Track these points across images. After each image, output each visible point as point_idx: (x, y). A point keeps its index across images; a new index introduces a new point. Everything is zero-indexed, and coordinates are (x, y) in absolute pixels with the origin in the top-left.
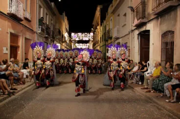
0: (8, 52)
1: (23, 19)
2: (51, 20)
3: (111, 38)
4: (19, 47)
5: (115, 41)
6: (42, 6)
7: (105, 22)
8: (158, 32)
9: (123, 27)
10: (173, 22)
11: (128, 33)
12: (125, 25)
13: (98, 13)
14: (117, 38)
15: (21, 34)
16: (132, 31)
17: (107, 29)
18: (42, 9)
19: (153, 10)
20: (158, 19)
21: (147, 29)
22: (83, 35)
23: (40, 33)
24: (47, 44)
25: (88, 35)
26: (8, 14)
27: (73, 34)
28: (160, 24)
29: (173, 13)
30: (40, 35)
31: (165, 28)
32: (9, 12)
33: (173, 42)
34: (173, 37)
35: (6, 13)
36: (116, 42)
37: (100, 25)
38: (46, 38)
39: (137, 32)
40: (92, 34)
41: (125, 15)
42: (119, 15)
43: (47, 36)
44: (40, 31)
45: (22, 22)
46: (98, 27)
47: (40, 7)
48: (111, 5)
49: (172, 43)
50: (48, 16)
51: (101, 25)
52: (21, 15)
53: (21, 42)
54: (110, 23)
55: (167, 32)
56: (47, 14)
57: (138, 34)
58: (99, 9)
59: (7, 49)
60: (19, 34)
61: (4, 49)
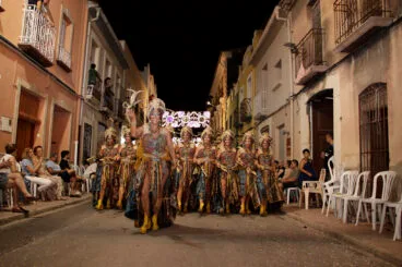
0: (13, 129)
1: (52, 61)
2: (118, 78)
3: (248, 119)
4: (39, 123)
5: (257, 125)
6: (98, 43)
7: (236, 87)
8: (352, 90)
9: (274, 90)
10: (382, 63)
11: (284, 102)
12: (279, 85)
13: (222, 70)
14: (262, 118)
15: (46, 96)
16: (295, 96)
17: (241, 100)
18: (97, 51)
19: (337, 42)
20: (350, 62)
21: (328, 87)
22: (189, 115)
23: (89, 101)
25: (200, 116)
26: (20, 46)
28: (355, 72)
29: (381, 44)
30: (90, 105)
31: (366, 79)
32: (21, 42)
33: (386, 109)
34: (384, 97)
35: (16, 45)
36: (261, 127)
37: (225, 95)
38: (103, 113)
39: (305, 98)
40: (207, 114)
41: (279, 65)
42: (265, 68)
43: (105, 109)
44: (90, 96)
45: (48, 69)
46: (222, 100)
47: (94, 45)
48: (249, 49)
49: (384, 111)
50: (110, 67)
51: (228, 94)
52: (48, 52)
53: (45, 114)
54: (247, 88)
55: (369, 87)
56: (107, 63)
57: (308, 103)
58: (223, 59)
59: (10, 123)
60: (41, 94)
61: (5, 121)
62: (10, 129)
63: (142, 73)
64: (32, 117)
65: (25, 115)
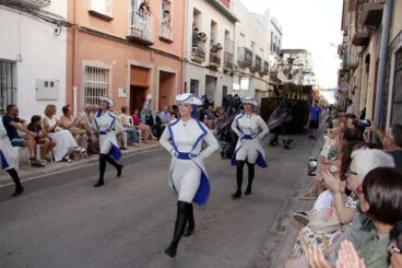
0: (127, 95)
2: (227, 32)
6: (201, 9)
15: (151, 66)
24: (216, 78)
26: (127, 37)
30: (195, 64)
32: (129, 35)
35: (124, 38)
43: (213, 64)
44: (193, 58)
47: (196, 13)
52: (150, 36)
56: (213, 24)
59: (125, 91)
60: (148, 66)
61: (121, 91)
62: (124, 95)
64: (141, 84)
65: (135, 83)
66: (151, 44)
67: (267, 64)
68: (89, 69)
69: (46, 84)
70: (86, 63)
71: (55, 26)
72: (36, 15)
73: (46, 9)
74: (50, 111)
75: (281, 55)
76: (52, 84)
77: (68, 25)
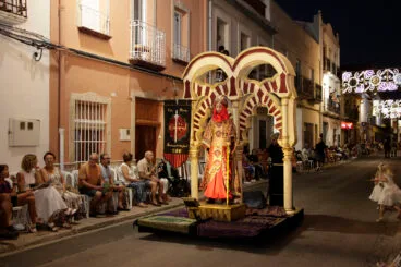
0: (132, 138)
1: (164, 65)
4: (159, 125)
15: (163, 98)
18: (227, 28)
22: (380, 74)
26: (131, 61)
27: (346, 76)
32: (131, 54)
45: (162, 72)
47: (220, 23)
50: (249, 40)
52: (159, 59)
56: (243, 36)
59: (128, 132)
60: (158, 99)
61: (123, 135)
62: (128, 138)
63: (310, 25)
65: (141, 121)
66: (162, 68)
67: (320, 88)
68: (80, 105)
69: (22, 125)
70: (75, 96)
71: (34, 49)
72: (8, 34)
73: (22, 27)
74: (28, 163)
75: (339, 76)
76: (30, 126)
77: (51, 47)
